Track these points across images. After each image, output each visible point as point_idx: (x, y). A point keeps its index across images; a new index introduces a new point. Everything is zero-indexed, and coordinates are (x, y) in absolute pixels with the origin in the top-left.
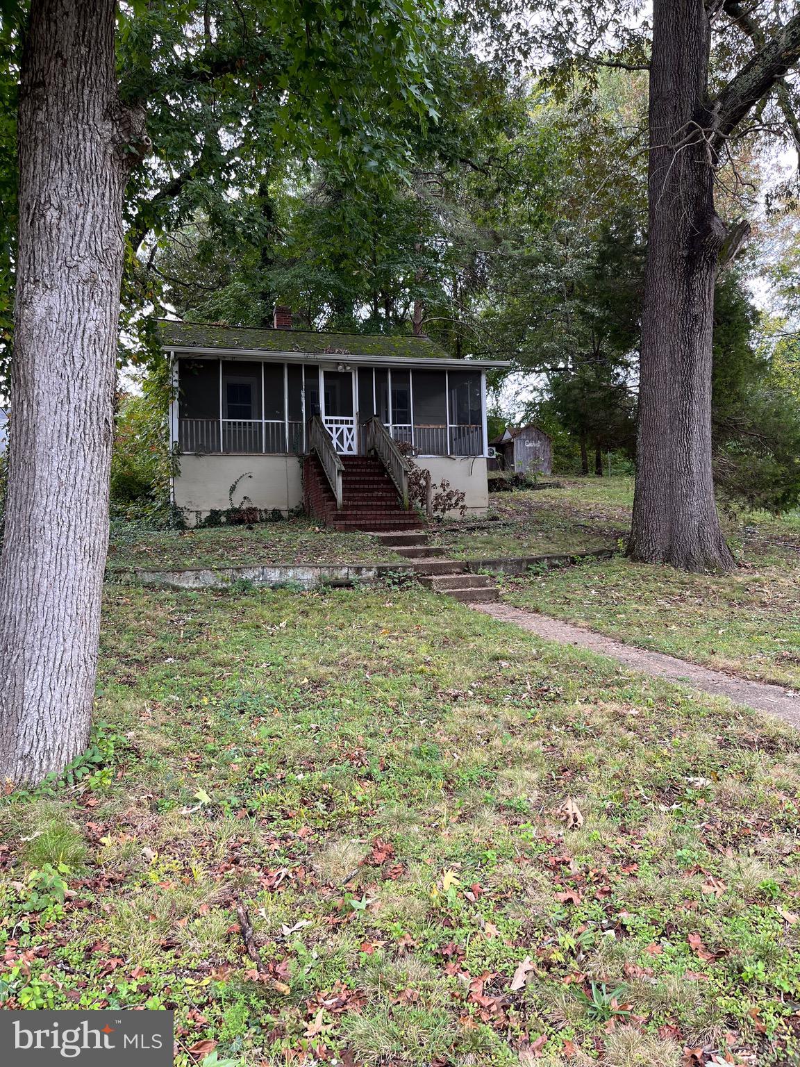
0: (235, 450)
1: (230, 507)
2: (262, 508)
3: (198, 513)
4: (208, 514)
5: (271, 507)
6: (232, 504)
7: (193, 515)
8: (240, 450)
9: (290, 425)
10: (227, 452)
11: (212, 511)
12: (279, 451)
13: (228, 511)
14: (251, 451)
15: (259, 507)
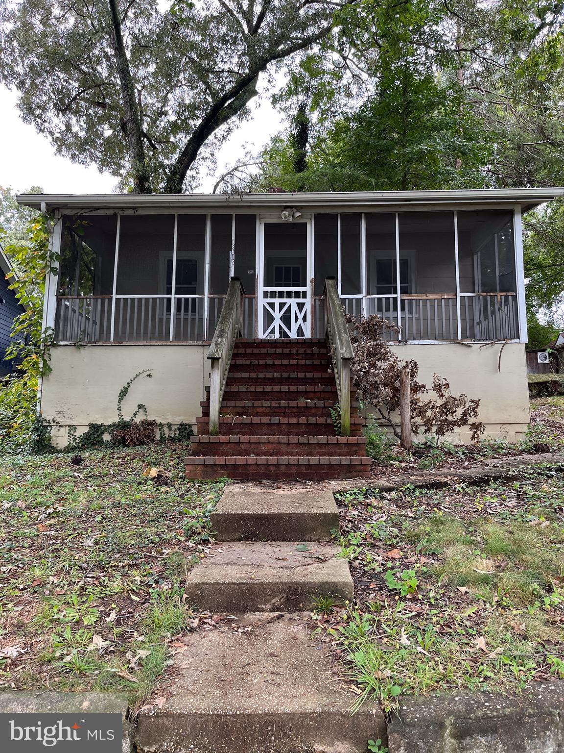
0: (131, 338)
1: (117, 420)
2: (164, 422)
3: (72, 428)
4: (86, 430)
5: (177, 420)
6: (120, 415)
7: (64, 431)
8: (138, 338)
9: (211, 300)
10: (120, 340)
11: (92, 426)
12: (192, 339)
13: (114, 425)
14: (153, 338)
15: (159, 420)
